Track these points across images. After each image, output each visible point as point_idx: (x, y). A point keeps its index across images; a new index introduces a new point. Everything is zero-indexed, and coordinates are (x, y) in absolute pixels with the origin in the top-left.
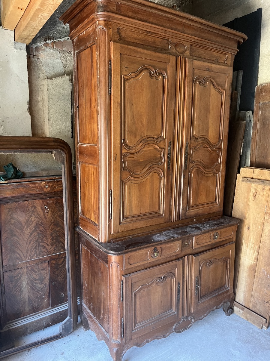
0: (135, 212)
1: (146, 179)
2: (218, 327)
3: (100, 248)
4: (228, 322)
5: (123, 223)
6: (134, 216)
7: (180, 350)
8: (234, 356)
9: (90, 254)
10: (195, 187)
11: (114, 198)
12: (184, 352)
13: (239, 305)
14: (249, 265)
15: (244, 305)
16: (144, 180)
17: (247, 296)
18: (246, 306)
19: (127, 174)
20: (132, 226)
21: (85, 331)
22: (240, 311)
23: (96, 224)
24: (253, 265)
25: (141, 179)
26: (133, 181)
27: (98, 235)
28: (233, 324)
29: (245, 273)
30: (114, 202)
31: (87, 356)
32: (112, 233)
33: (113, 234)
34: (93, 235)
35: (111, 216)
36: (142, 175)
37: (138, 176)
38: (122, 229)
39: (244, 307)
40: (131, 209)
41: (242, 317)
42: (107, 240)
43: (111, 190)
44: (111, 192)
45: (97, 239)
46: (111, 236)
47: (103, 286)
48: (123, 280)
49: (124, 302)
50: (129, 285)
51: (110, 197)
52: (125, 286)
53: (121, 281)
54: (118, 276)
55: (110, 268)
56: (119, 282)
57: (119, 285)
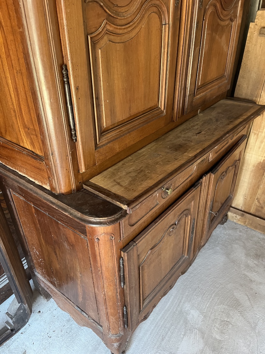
0: (120, 116)
1: (137, 30)
2: (218, 243)
4: (225, 233)
5: (102, 144)
6: (119, 124)
7: (187, 291)
8: (254, 281)
9: (33, 210)
10: (207, 48)
11: (77, 89)
12: (194, 294)
13: (237, 211)
14: (257, 162)
15: (243, 210)
16: (133, 34)
17: (248, 199)
18: (246, 210)
19: (98, 15)
20: (117, 147)
21: (47, 301)
22: (236, 217)
23: (37, 155)
24: (263, 162)
25: (129, 29)
26: (112, 37)
27: (50, 179)
28: (232, 234)
29: (249, 173)
30: (78, 99)
31: (65, 346)
32: (83, 169)
33: (84, 173)
35: (76, 136)
36: (130, 19)
37: (124, 22)
38: (101, 158)
39: (243, 213)
40: (114, 110)
41: (239, 223)
42: (74, 187)
43: (66, 66)
44: (67, 70)
45: (48, 187)
46: (80, 177)
47: (77, 264)
48: (122, 258)
49: (127, 287)
50: (133, 261)
51: (66, 86)
52: (127, 265)
53: (120, 259)
54: (113, 254)
55: (95, 244)
56: (116, 262)
57: (116, 267)
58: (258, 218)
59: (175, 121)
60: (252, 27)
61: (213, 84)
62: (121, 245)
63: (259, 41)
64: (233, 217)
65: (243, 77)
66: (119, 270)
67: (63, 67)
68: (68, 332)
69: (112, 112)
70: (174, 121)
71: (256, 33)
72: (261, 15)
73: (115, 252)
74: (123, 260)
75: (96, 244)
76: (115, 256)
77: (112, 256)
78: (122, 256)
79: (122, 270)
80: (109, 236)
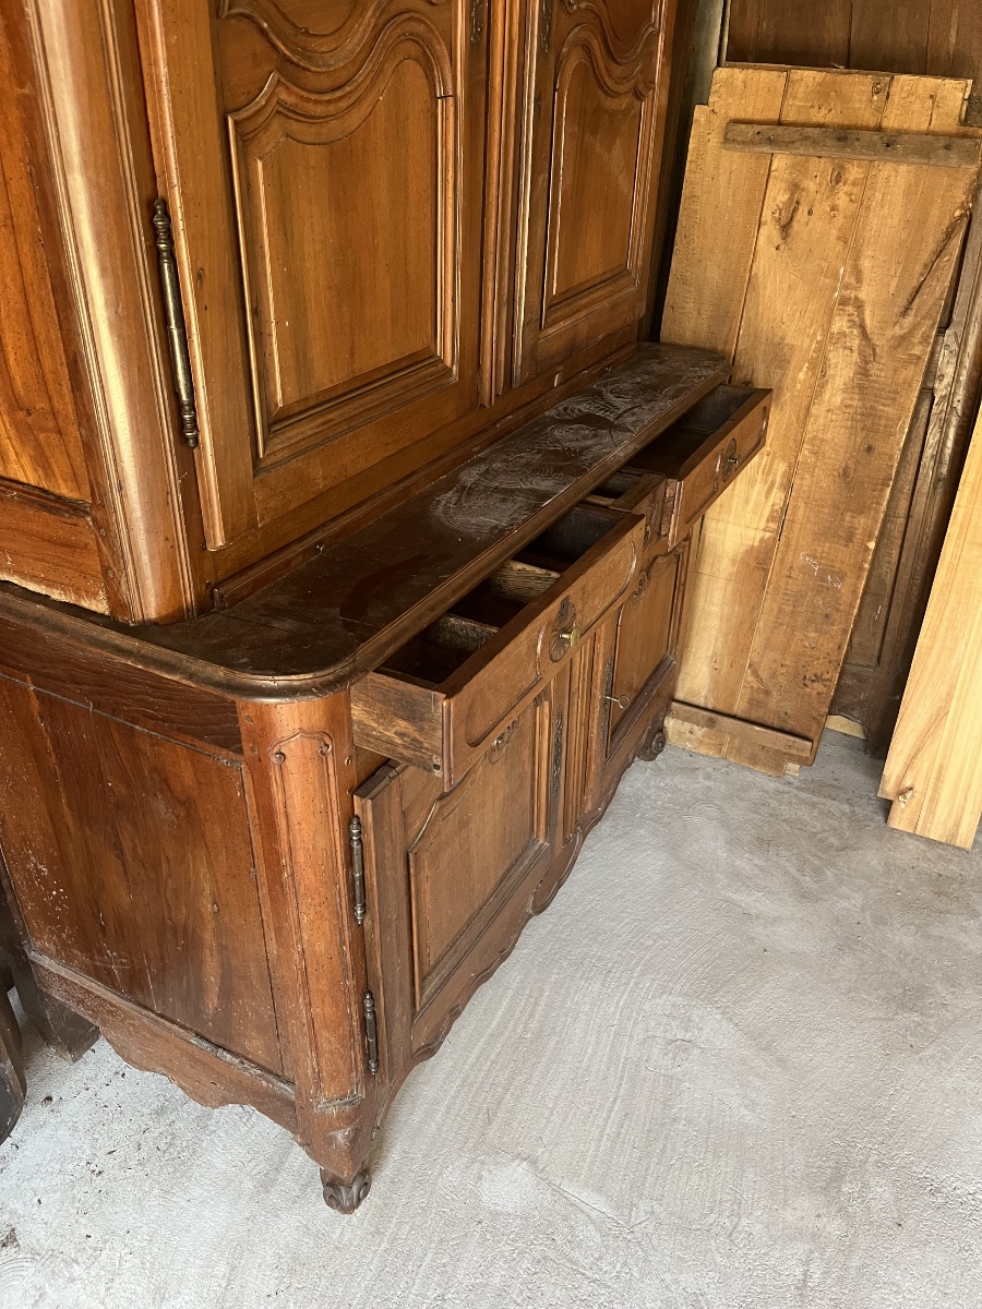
0: (325, 376)
1: (364, 108)
2: (641, 817)
3: (172, 668)
4: (662, 784)
5: (273, 459)
6: (321, 399)
7: (555, 971)
8: (758, 917)
9: (35, 703)
10: (571, 178)
11: (199, 277)
12: (578, 976)
13: (695, 710)
14: (743, 549)
15: (710, 707)
16: (354, 119)
17: (725, 669)
18: (720, 707)
19: (254, 55)
20: (319, 474)
22: (691, 732)
23: (59, 499)
24: (759, 546)
25: (343, 104)
26: (294, 126)
27: (110, 575)
28: (683, 786)
29: (721, 583)
30: (202, 311)
32: (217, 538)
33: (220, 551)
34: (50, 584)
35: (195, 427)
36: (344, 75)
37: (325, 82)
38: (272, 504)
39: (713, 715)
40: (305, 353)
41: (703, 750)
42: (189, 597)
43: (165, 203)
44: (167, 215)
45: (100, 605)
46: (208, 565)
47: (203, 870)
48: (358, 817)
49: (373, 921)
50: (390, 829)
51: (166, 265)
52: (372, 843)
53: (350, 823)
54: (326, 800)
55: (272, 773)
56: (337, 834)
57: (338, 848)
58: (757, 728)
59: (487, 404)
60: (702, 120)
61: (594, 296)
62: (353, 776)
63: (725, 163)
64: (680, 734)
65: (684, 281)
66: (349, 864)
67: (155, 207)
68: (163, 1147)
69: (299, 361)
70: (482, 406)
71: (714, 140)
72: (728, 84)
73: (334, 799)
74: (359, 823)
75: (274, 774)
76: (335, 811)
77: (326, 812)
78: (357, 811)
79: (356, 858)
80: (315, 742)
